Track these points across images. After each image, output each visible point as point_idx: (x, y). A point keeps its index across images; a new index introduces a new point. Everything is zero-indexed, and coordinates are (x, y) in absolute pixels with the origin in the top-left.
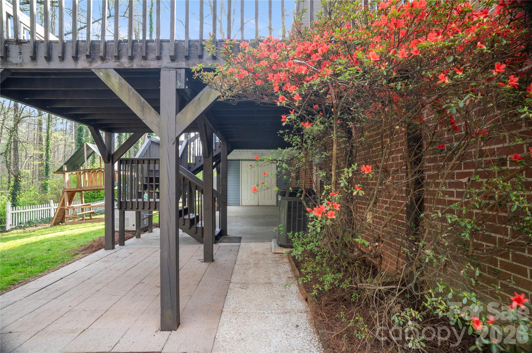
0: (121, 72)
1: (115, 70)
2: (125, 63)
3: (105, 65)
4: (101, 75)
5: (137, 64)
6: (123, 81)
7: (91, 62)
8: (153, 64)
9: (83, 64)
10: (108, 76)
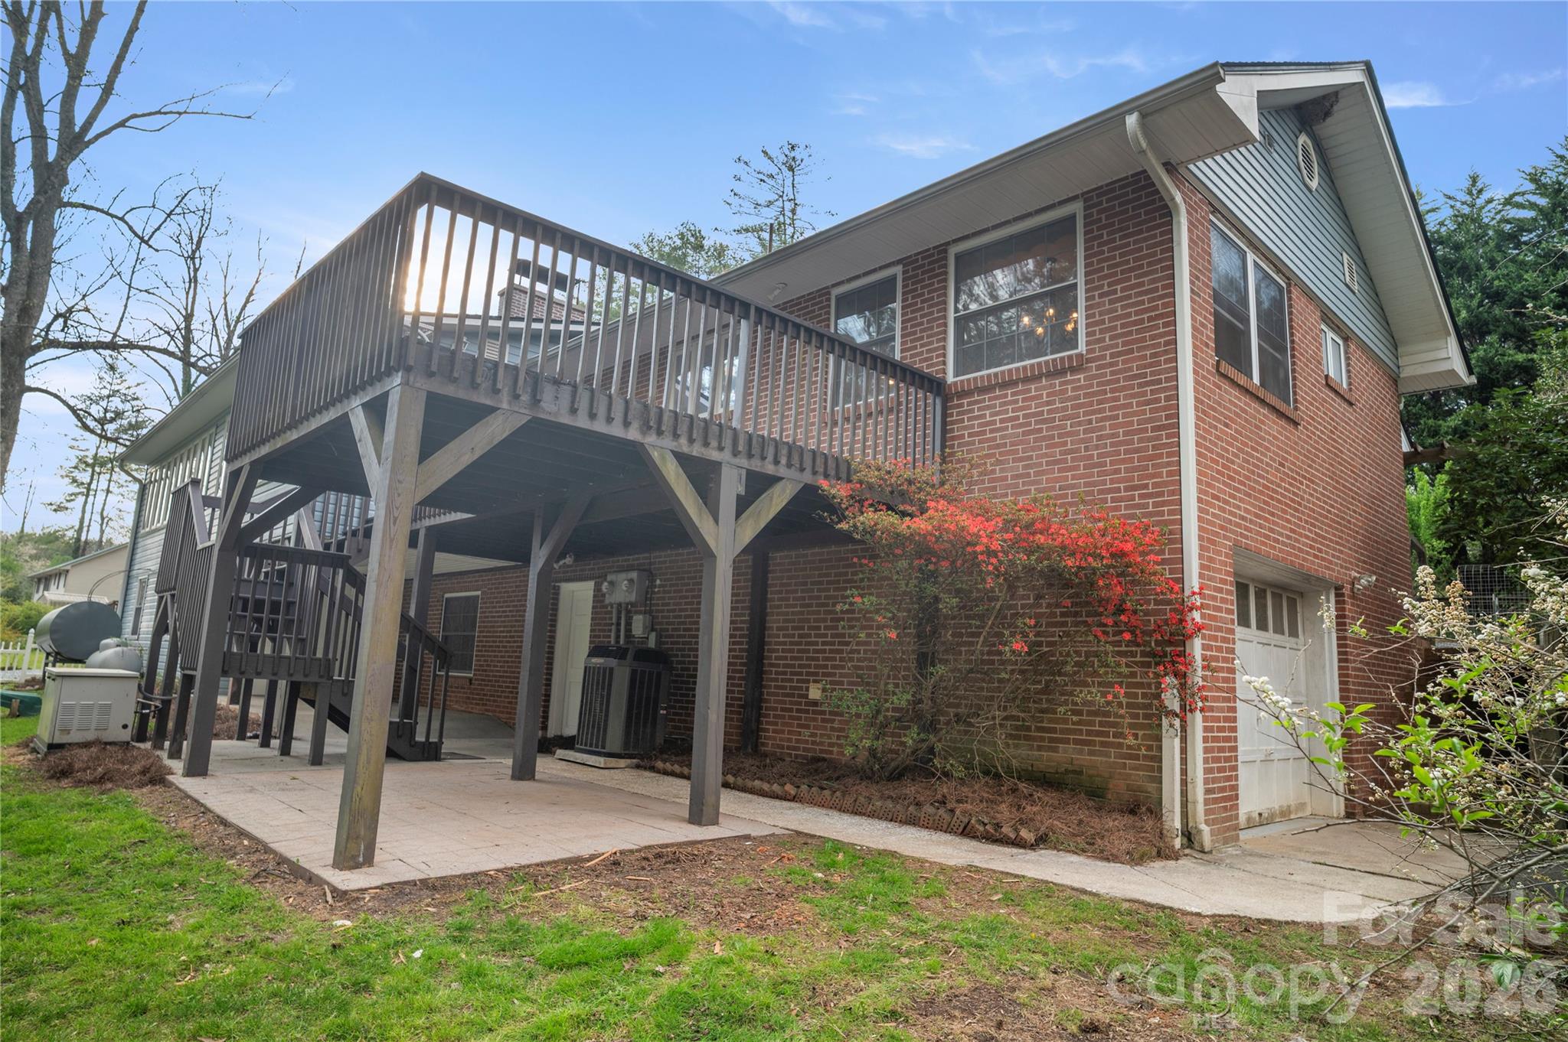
0: (679, 457)
1: (672, 451)
2: (683, 445)
3: (660, 442)
4: (655, 455)
5: (697, 450)
6: (681, 471)
7: (644, 433)
8: (714, 455)
9: (633, 434)
10: (663, 458)
